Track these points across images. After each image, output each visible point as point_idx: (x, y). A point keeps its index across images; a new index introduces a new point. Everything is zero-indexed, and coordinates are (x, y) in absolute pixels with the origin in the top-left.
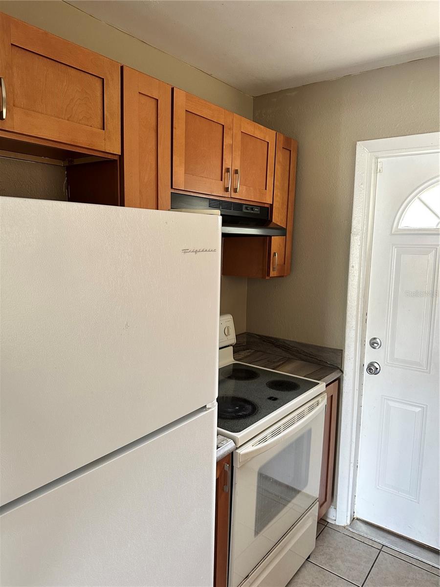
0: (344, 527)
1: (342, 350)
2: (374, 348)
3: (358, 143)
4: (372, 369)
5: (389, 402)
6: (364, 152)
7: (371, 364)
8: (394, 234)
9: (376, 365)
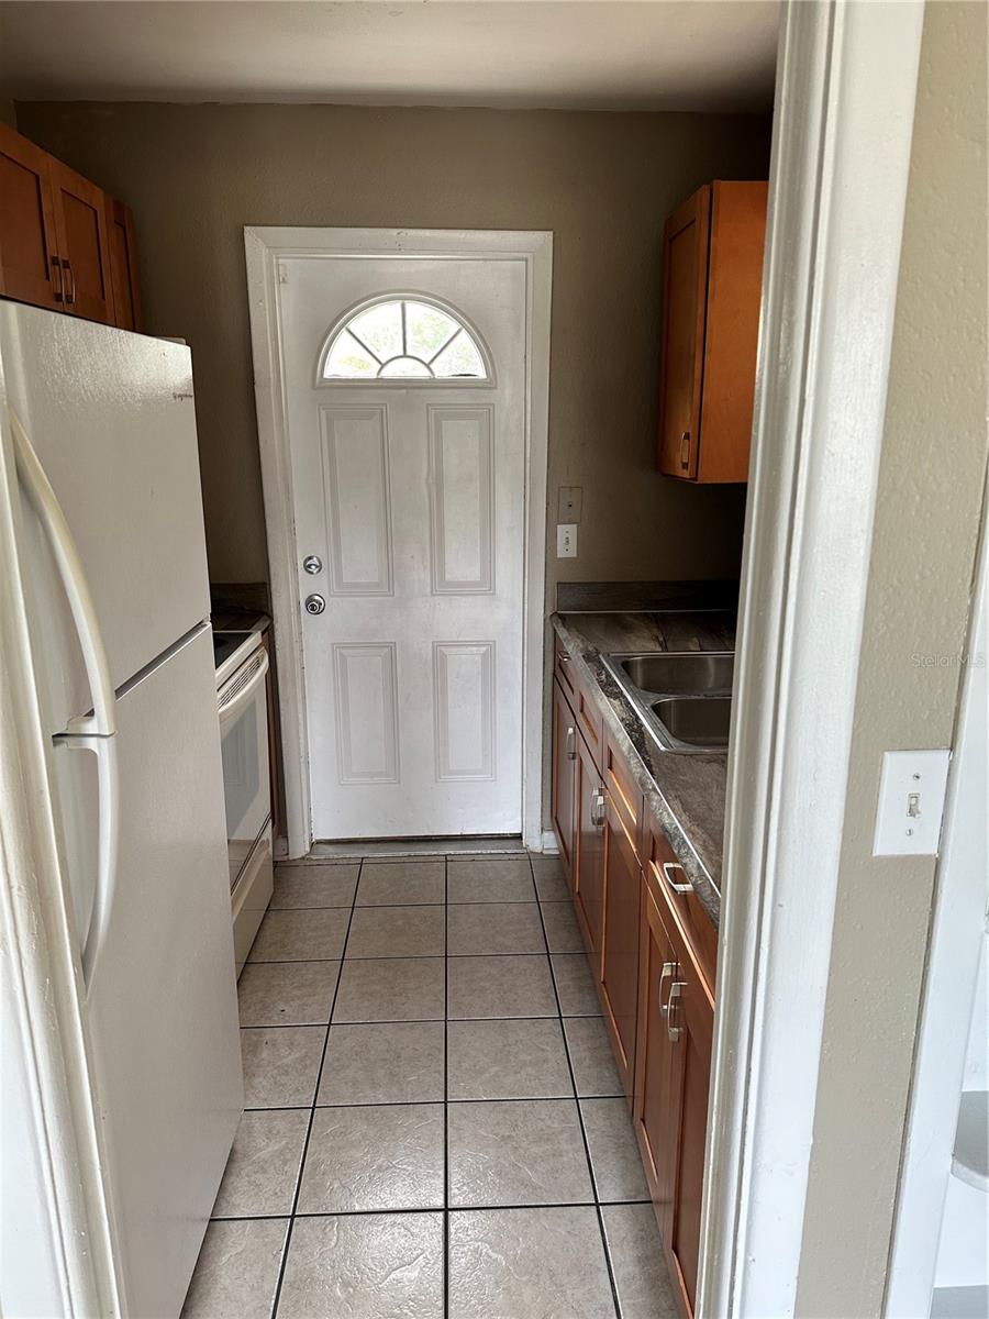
0: (303, 858)
1: (265, 583)
2: (311, 573)
3: (247, 229)
4: (313, 606)
5: (344, 651)
6: (257, 242)
7: (310, 600)
8: (319, 388)
9: (317, 598)
